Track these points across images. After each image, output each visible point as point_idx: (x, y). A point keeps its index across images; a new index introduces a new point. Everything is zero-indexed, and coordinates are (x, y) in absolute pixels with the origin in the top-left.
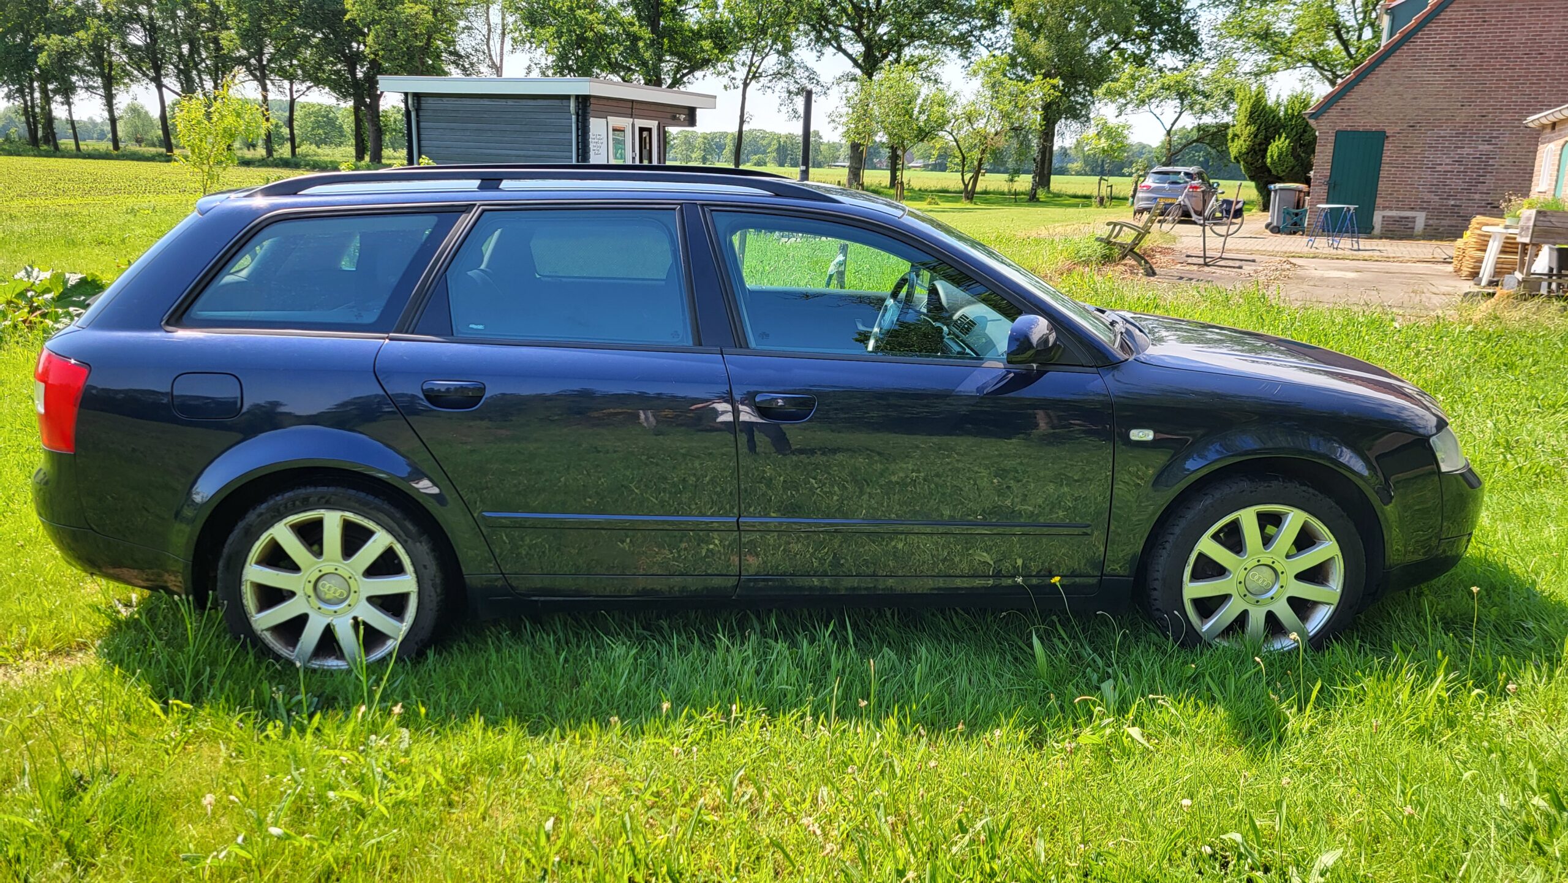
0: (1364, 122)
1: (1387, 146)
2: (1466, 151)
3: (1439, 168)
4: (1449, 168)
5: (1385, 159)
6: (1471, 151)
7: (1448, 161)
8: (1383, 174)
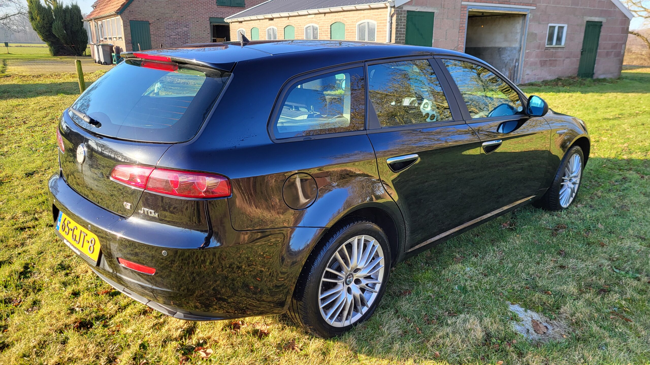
0: (140, 17)
1: (151, 28)
2: (179, 30)
3: (171, 37)
4: (175, 37)
5: (152, 33)
6: (181, 30)
7: (174, 34)
8: (152, 39)
